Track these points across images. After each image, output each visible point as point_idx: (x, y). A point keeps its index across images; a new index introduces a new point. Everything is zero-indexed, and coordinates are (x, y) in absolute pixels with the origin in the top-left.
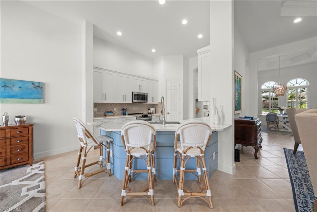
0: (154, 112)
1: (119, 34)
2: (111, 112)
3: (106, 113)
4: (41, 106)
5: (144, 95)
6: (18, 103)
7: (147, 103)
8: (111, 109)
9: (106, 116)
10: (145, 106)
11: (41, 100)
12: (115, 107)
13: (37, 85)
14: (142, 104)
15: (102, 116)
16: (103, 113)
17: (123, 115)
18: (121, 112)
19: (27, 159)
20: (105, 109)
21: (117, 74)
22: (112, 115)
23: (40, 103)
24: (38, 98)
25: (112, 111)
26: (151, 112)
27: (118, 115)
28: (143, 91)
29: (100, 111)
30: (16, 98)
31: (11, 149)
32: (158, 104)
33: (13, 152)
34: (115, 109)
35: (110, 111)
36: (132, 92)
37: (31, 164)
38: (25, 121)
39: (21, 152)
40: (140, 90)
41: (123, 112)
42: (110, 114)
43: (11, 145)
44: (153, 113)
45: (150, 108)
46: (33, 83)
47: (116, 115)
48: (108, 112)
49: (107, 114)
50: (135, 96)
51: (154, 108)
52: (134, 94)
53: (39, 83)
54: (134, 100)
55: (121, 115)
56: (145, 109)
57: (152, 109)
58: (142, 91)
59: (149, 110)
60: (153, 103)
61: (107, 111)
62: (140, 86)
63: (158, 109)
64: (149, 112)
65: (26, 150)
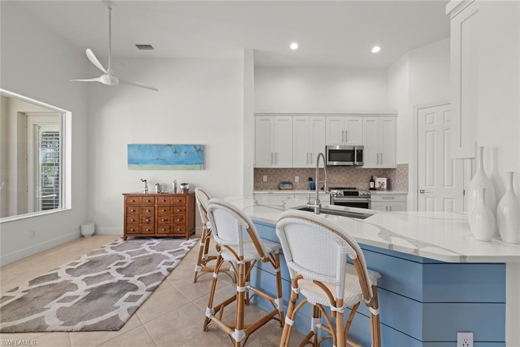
0: (385, 187)
1: (294, 46)
2: (289, 183)
3: (280, 184)
4: (202, 172)
5: (354, 151)
6: (183, 169)
7: (363, 167)
8: (289, 178)
9: (280, 189)
10: (362, 174)
11: (202, 165)
12: (297, 175)
13: (198, 148)
14: (353, 169)
15: (275, 189)
16: (276, 184)
17: (311, 189)
18: (308, 183)
19: (184, 231)
20: (280, 178)
21: (295, 118)
22: (291, 187)
23: (201, 169)
24: (199, 164)
25: (291, 181)
26: (377, 186)
27: (302, 189)
28: (352, 143)
29: (271, 180)
30: (182, 164)
31: (174, 217)
32: (394, 169)
33: (175, 221)
34: (297, 179)
35: (287, 181)
36: (326, 146)
37: (187, 237)
38: (188, 189)
39: (180, 222)
40: (345, 139)
41: (311, 184)
42: (288, 186)
43: (173, 213)
44: (383, 190)
45: (374, 178)
46: (195, 146)
47: (298, 189)
48: (284, 183)
49: (282, 186)
50: (331, 154)
51: (386, 179)
52: (329, 150)
53: (200, 145)
54: (329, 161)
55: (307, 189)
56: (361, 181)
57: (381, 181)
58: (349, 142)
59: (372, 183)
60: (380, 166)
61: (283, 180)
62: (345, 134)
63: (395, 180)
64: (372, 186)
65: (184, 221)
